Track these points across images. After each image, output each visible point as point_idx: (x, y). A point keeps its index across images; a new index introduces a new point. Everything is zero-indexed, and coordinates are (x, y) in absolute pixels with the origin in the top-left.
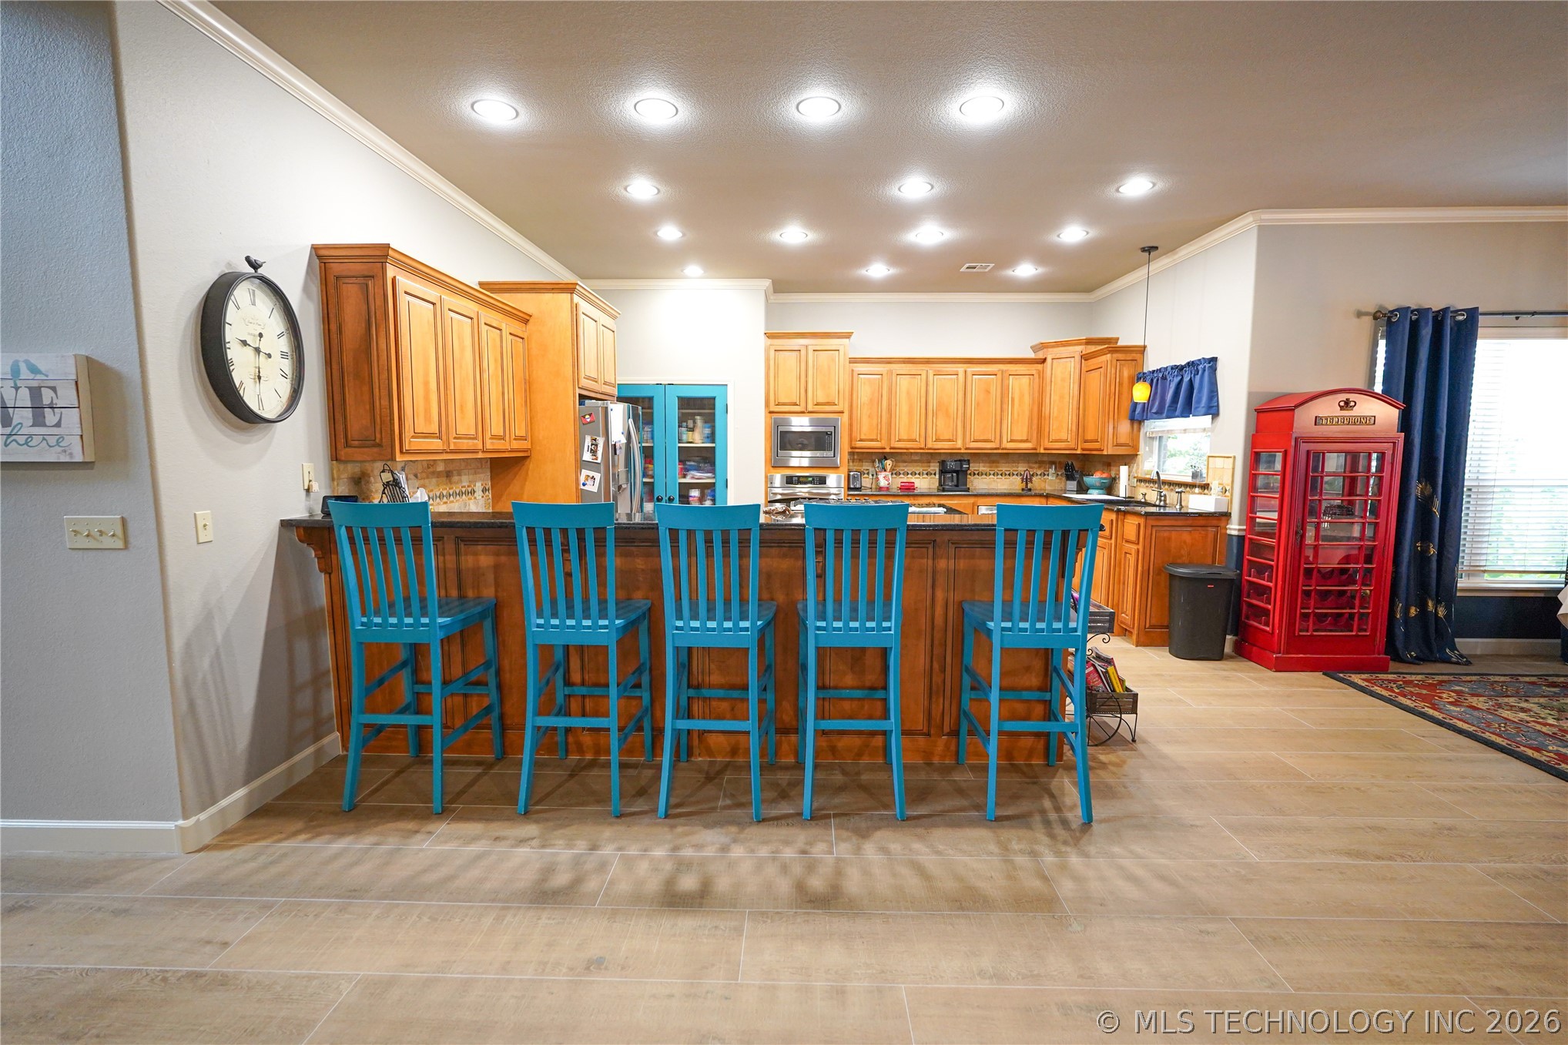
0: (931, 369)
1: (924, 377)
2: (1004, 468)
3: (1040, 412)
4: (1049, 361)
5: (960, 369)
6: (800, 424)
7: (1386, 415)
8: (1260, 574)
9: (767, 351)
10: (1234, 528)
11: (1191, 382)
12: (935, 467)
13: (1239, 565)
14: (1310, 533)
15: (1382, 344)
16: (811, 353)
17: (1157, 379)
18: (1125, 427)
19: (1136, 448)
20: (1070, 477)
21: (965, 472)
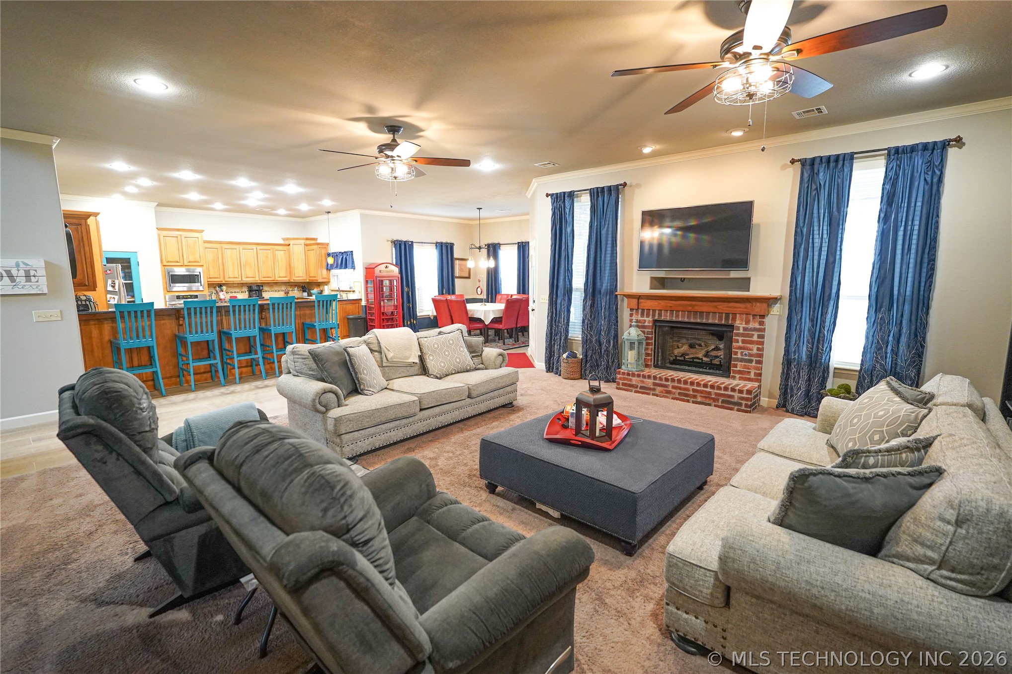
0: (241, 247)
1: (238, 250)
2: (276, 288)
3: (290, 265)
4: (291, 245)
5: (254, 247)
6: (180, 271)
7: (396, 270)
8: (372, 316)
9: (159, 236)
10: (363, 303)
11: (346, 258)
12: (246, 289)
13: (366, 314)
14: (382, 303)
15: (394, 249)
16: (183, 239)
17: (335, 255)
18: (325, 271)
19: (329, 279)
20: (304, 291)
21: (261, 290)
